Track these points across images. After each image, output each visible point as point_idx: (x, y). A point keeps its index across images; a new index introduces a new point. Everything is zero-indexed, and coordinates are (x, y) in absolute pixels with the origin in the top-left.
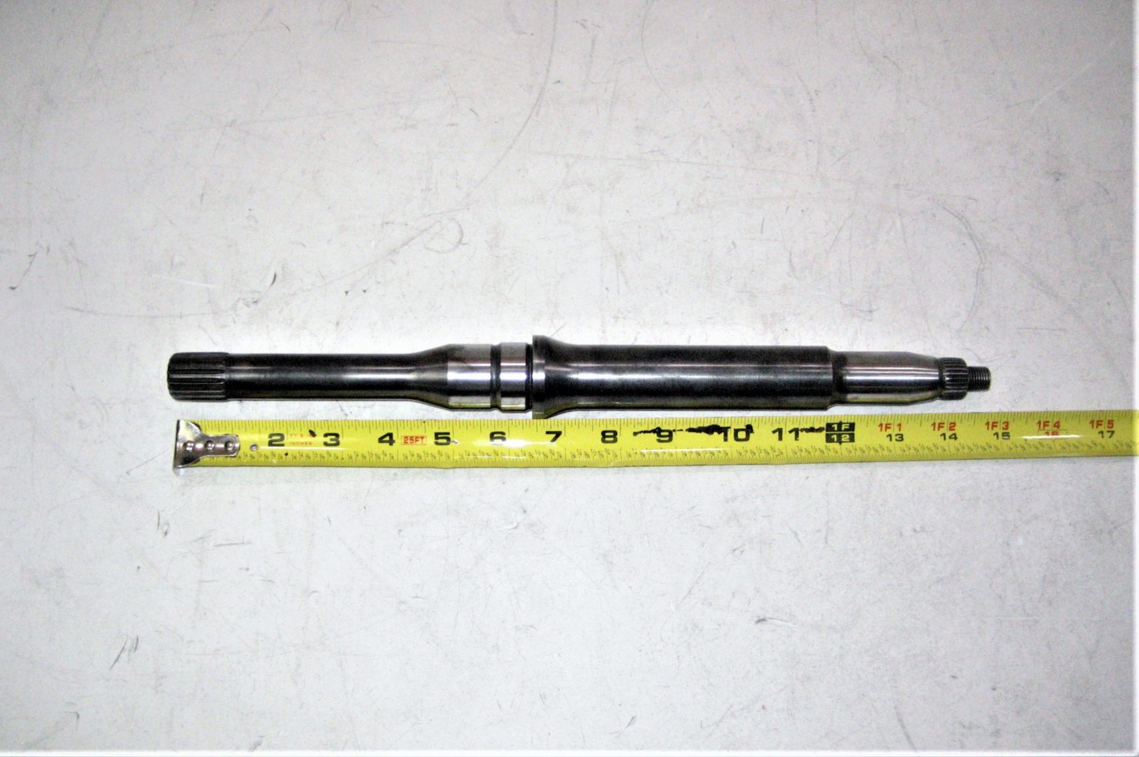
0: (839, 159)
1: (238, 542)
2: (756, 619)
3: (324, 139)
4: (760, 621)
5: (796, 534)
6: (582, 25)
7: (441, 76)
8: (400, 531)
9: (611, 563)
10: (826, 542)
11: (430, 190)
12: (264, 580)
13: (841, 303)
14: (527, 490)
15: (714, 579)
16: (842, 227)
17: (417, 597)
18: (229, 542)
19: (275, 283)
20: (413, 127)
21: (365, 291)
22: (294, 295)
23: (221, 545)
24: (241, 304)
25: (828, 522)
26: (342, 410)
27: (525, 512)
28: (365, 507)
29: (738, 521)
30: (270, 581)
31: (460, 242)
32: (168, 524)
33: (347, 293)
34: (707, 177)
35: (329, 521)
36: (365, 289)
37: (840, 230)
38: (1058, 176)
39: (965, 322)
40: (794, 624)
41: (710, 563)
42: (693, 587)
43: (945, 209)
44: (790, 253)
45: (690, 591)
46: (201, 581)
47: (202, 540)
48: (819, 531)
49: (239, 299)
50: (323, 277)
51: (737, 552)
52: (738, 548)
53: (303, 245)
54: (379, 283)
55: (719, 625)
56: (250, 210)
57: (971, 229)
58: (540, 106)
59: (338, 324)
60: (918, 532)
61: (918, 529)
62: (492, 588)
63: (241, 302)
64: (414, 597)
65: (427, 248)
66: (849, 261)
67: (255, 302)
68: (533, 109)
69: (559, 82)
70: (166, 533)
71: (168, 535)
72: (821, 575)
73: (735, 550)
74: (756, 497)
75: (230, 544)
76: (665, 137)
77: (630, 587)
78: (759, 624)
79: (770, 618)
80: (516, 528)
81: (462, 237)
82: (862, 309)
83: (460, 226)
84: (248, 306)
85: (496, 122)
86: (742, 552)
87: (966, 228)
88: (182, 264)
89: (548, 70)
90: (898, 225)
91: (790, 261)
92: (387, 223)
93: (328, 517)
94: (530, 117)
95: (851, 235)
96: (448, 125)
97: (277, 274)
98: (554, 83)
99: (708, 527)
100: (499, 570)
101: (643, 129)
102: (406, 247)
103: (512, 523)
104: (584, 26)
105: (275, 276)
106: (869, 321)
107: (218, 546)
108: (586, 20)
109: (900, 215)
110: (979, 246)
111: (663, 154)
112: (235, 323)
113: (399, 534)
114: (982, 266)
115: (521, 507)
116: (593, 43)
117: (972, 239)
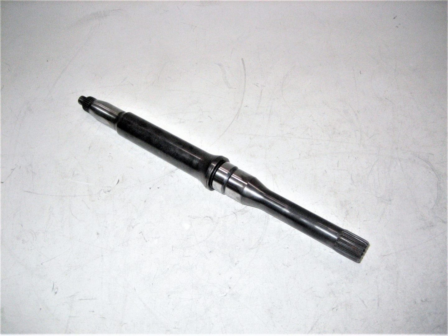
0: (370, 138)
1: (90, 298)
5: (363, 302)
6: (256, 85)
7: (196, 103)
8: (169, 295)
9: (272, 314)
10: (378, 305)
12: (100, 317)
13: (376, 196)
14: (231, 278)
15: (324, 323)
17: (175, 328)
18: (86, 298)
19: (118, 184)
20: (183, 122)
21: (158, 188)
22: (126, 189)
23: (82, 299)
24: (102, 192)
25: (378, 296)
26: (145, 239)
27: (230, 288)
28: (153, 284)
29: (334, 295)
30: (104, 318)
32: (58, 289)
33: (150, 188)
34: (313, 144)
35: (135, 290)
36: (158, 187)
37: (373, 166)
39: (434, 205)
41: (321, 315)
42: (313, 327)
43: (419, 158)
44: (352, 175)
45: (312, 328)
46: (70, 317)
47: (73, 297)
48: (374, 300)
49: (102, 190)
50: (140, 181)
51: (335, 310)
52: (335, 308)
53: (132, 168)
54: (165, 185)
56: (110, 153)
57: (432, 166)
58: (238, 115)
59: (145, 201)
60: (424, 302)
61: (423, 299)
62: (213, 324)
63: (102, 191)
64: (174, 328)
66: (378, 179)
67: (109, 191)
68: (235, 116)
69: (247, 106)
70: (56, 293)
71: (57, 294)
72: (377, 322)
73: (333, 309)
74: (342, 284)
75: (86, 299)
76: (293, 128)
80: (225, 295)
82: (386, 199)
84: (105, 193)
85: (219, 121)
86: (337, 309)
87: (430, 166)
88: (78, 174)
89: (242, 102)
90: (399, 164)
91: (352, 179)
93: (135, 288)
94: (234, 119)
95: (378, 168)
96: (199, 122)
97: (120, 180)
98: (245, 107)
99: (320, 297)
100: (217, 316)
101: (283, 125)
102: (178, 170)
103: (223, 293)
104: (257, 86)
105: (119, 181)
106: (390, 204)
107: (80, 300)
108: (258, 84)
109: (399, 160)
110: (437, 174)
111: (292, 135)
112: (99, 200)
113: (168, 297)
114: (439, 182)
115: (228, 286)
116: (261, 92)
117: (433, 170)
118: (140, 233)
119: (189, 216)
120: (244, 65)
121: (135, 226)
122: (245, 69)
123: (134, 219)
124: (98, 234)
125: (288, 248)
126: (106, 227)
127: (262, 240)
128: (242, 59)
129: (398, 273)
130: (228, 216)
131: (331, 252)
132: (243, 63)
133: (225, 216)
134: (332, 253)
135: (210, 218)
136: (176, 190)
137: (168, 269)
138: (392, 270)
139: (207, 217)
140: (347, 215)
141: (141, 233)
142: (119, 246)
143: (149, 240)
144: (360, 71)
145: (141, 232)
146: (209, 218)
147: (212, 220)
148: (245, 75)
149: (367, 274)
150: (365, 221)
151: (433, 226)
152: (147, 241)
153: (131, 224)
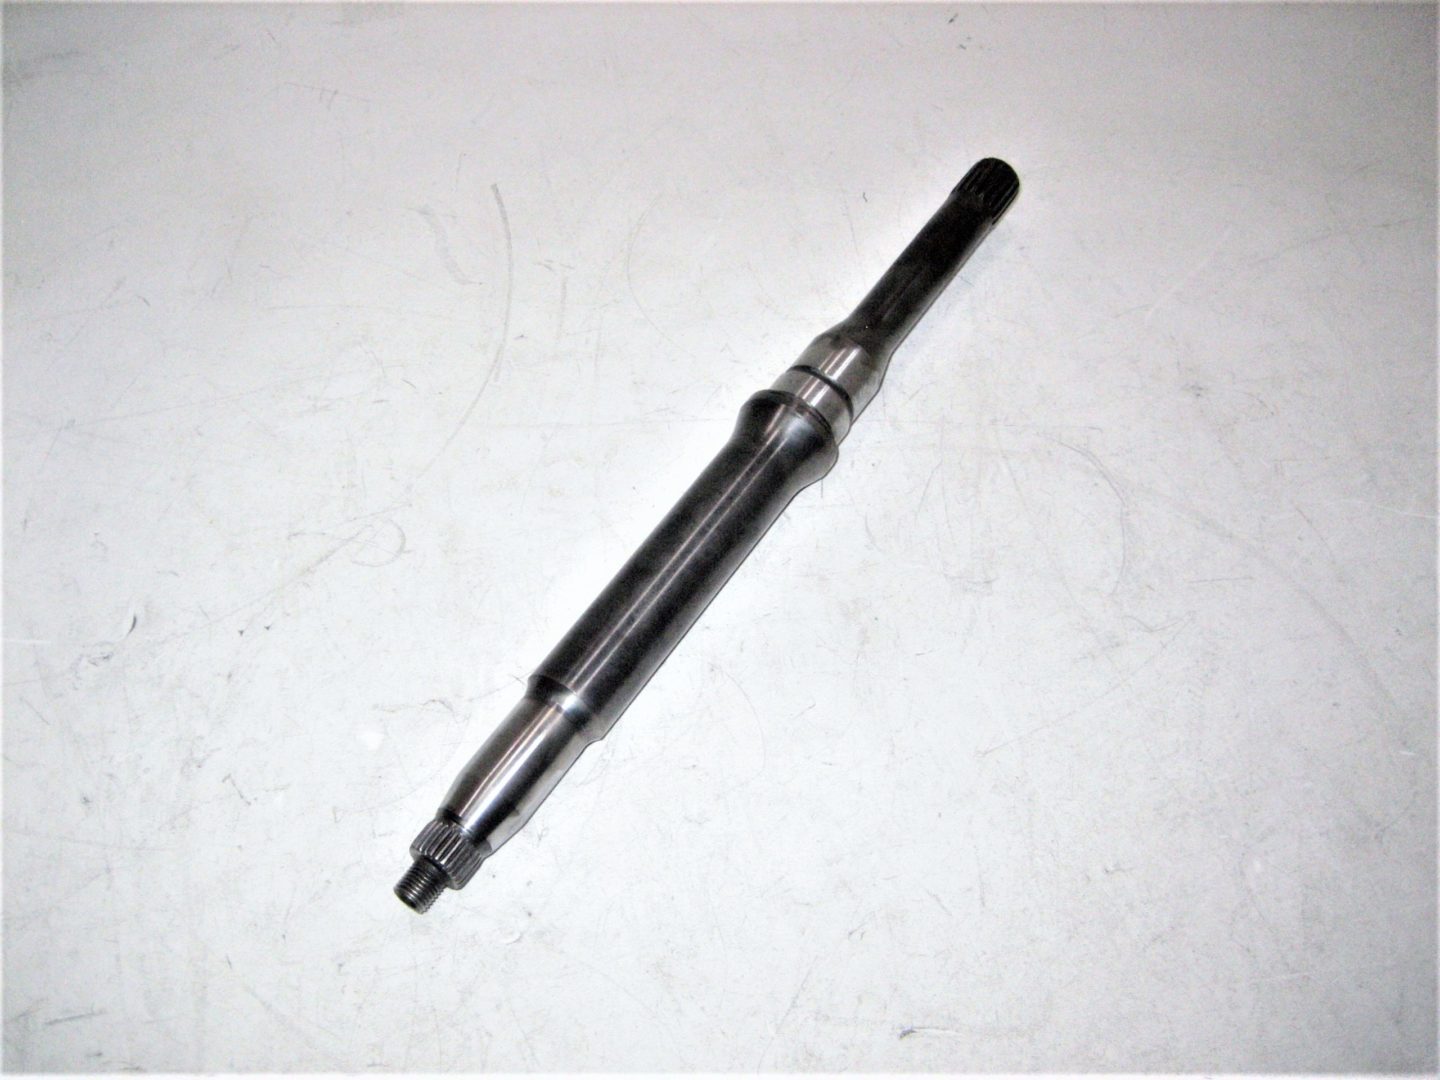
0: (911, 398)
1: (83, 1013)
2: (900, 1032)
3: (200, 434)
4: (906, 1033)
5: (938, 899)
6: (546, 266)
7: (360, 343)
9: (669, 975)
10: (983, 904)
11: (354, 486)
13: (946, 576)
14: (529, 883)
15: (827, 980)
16: (929, 480)
18: (69, 1016)
19: (135, 630)
20: (325, 408)
21: (268, 628)
22: (163, 642)
23: (56, 1021)
24: (84, 662)
25: (980, 876)
26: (242, 797)
27: (530, 914)
28: (284, 936)
29: (851, 891)
31: (401, 550)
33: (241, 632)
35: (230, 963)
36: (267, 625)
37: (927, 485)
38: (1198, 391)
39: (1118, 582)
40: (957, 1031)
41: (817, 957)
42: (797, 997)
43: (1062, 444)
45: (794, 1002)
48: (969, 890)
49: (82, 656)
50: (206, 614)
51: (856, 936)
52: (855, 930)
53: (176, 574)
54: (288, 615)
55: (845, 1048)
56: (96, 534)
57: (1102, 465)
58: (498, 369)
59: (230, 676)
60: (1112, 873)
61: (1111, 868)
62: (491, 1035)
63: (85, 659)
65: (355, 562)
66: (948, 521)
67: (107, 658)
68: (491, 371)
69: (522, 336)
72: (985, 953)
73: (851, 934)
74: (871, 853)
75: (71, 1019)
76: (674, 392)
77: (703, 1009)
78: (905, 1039)
79: (921, 1028)
80: (518, 940)
81: (404, 543)
82: (975, 580)
83: (399, 528)
84: (94, 664)
85: (440, 393)
86: (862, 934)
87: (1095, 464)
89: (506, 324)
90: (1005, 469)
91: (867, 530)
92: (295, 535)
93: (227, 957)
94: (486, 382)
95: (943, 489)
96: (375, 402)
97: (138, 619)
98: (517, 339)
99: (807, 904)
100: (498, 1007)
101: (642, 383)
102: (325, 563)
103: (512, 933)
104: (550, 268)
105: (135, 620)
106: (989, 595)
107: (51, 1023)
108: (551, 261)
109: (1004, 457)
110: (1116, 486)
111: (673, 413)
112: (76, 689)
113: (340, 970)
114: (1125, 510)
115: (524, 908)
116: (564, 288)
117: (1105, 476)
118: (224, 781)
119: (376, 707)
120: (502, 206)
121: (204, 760)
122: (505, 219)
123: (201, 738)
124: (86, 801)
125: (694, 766)
126: (111, 776)
127: (613, 753)
128: (495, 188)
129: (1030, 800)
130: (498, 690)
131: (826, 763)
132: (499, 200)
133: (490, 693)
134: (831, 764)
135: (443, 703)
136: (326, 629)
137: (328, 882)
138: (1013, 792)
139: (434, 701)
140: (863, 644)
141: (227, 781)
142: (159, 829)
143: (256, 799)
144: (864, 194)
145: (229, 776)
146: (441, 706)
147: (452, 710)
148: (509, 238)
149: (940, 815)
150: (918, 655)
151: (1118, 645)
152: (249, 804)
153: (192, 754)
